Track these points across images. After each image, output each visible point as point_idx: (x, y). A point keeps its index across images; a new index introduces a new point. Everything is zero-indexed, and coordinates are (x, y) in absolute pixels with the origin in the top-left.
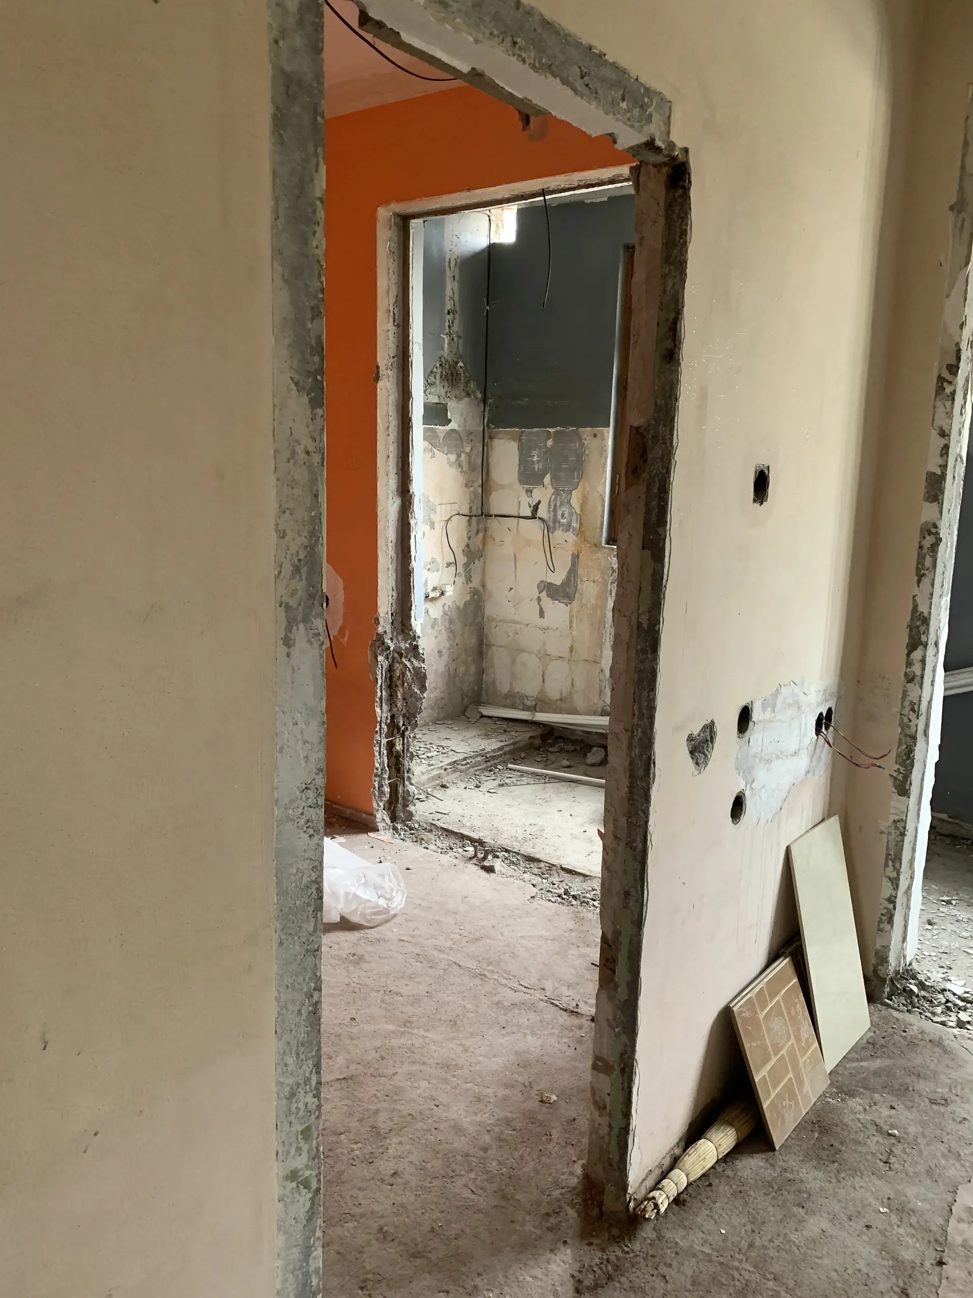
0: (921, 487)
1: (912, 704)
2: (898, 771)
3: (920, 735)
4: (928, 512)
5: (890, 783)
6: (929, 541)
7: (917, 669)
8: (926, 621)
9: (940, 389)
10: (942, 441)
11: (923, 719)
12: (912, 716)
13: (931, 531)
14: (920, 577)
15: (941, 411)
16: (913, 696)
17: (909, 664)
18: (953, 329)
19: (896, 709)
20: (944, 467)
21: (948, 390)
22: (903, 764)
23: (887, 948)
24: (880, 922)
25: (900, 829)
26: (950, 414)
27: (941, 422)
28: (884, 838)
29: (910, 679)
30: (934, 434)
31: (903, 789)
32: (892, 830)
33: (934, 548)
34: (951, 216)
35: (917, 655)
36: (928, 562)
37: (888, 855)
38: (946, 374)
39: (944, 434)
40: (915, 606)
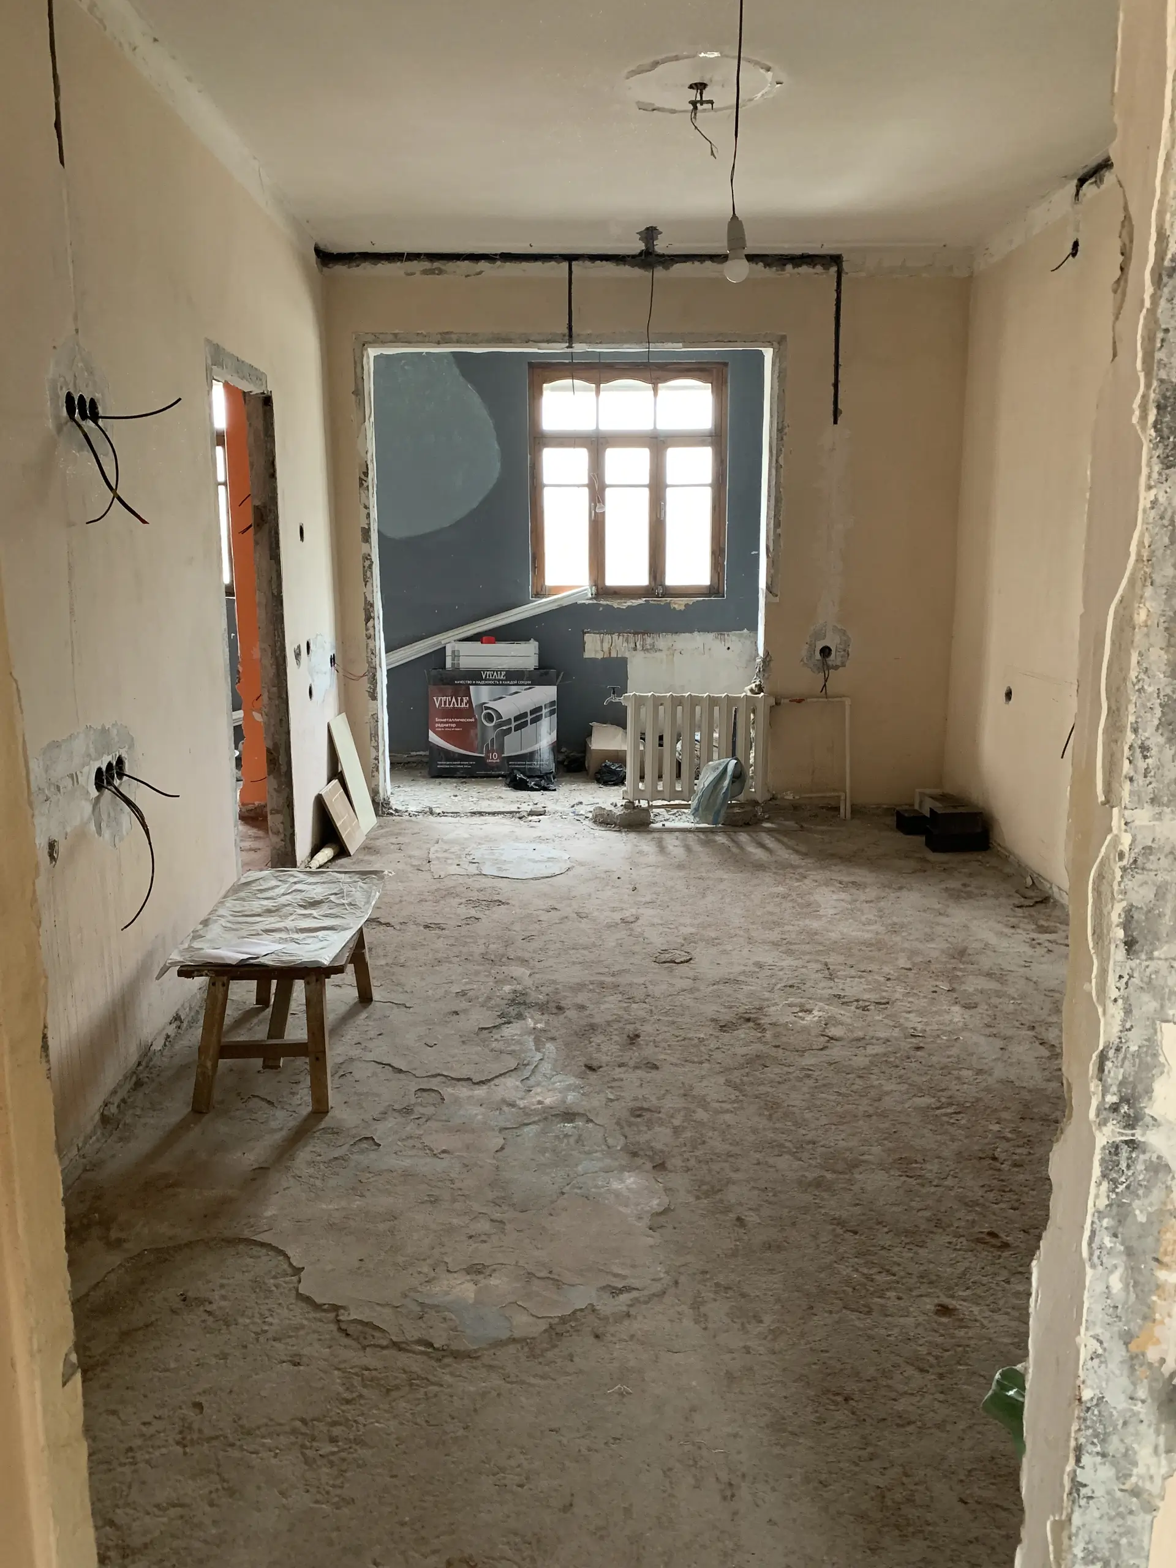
0: (360, 537)
1: (372, 650)
2: (370, 688)
3: (378, 667)
4: (365, 547)
5: (367, 694)
6: (367, 563)
7: (371, 631)
8: (372, 605)
9: (361, 485)
10: (367, 511)
11: (378, 657)
12: (373, 657)
13: (367, 557)
14: (366, 582)
15: (363, 495)
16: (371, 646)
17: (367, 630)
18: (363, 454)
19: (364, 654)
20: (369, 524)
21: (365, 484)
22: (371, 683)
23: (377, 785)
24: (373, 772)
25: (375, 718)
26: (368, 497)
27: (364, 500)
28: (368, 725)
29: (369, 637)
30: (362, 507)
31: (374, 697)
32: (371, 720)
33: (370, 567)
34: (353, 397)
35: (370, 624)
36: (368, 574)
37: (371, 734)
38: (363, 477)
39: (366, 507)
40: (366, 598)
